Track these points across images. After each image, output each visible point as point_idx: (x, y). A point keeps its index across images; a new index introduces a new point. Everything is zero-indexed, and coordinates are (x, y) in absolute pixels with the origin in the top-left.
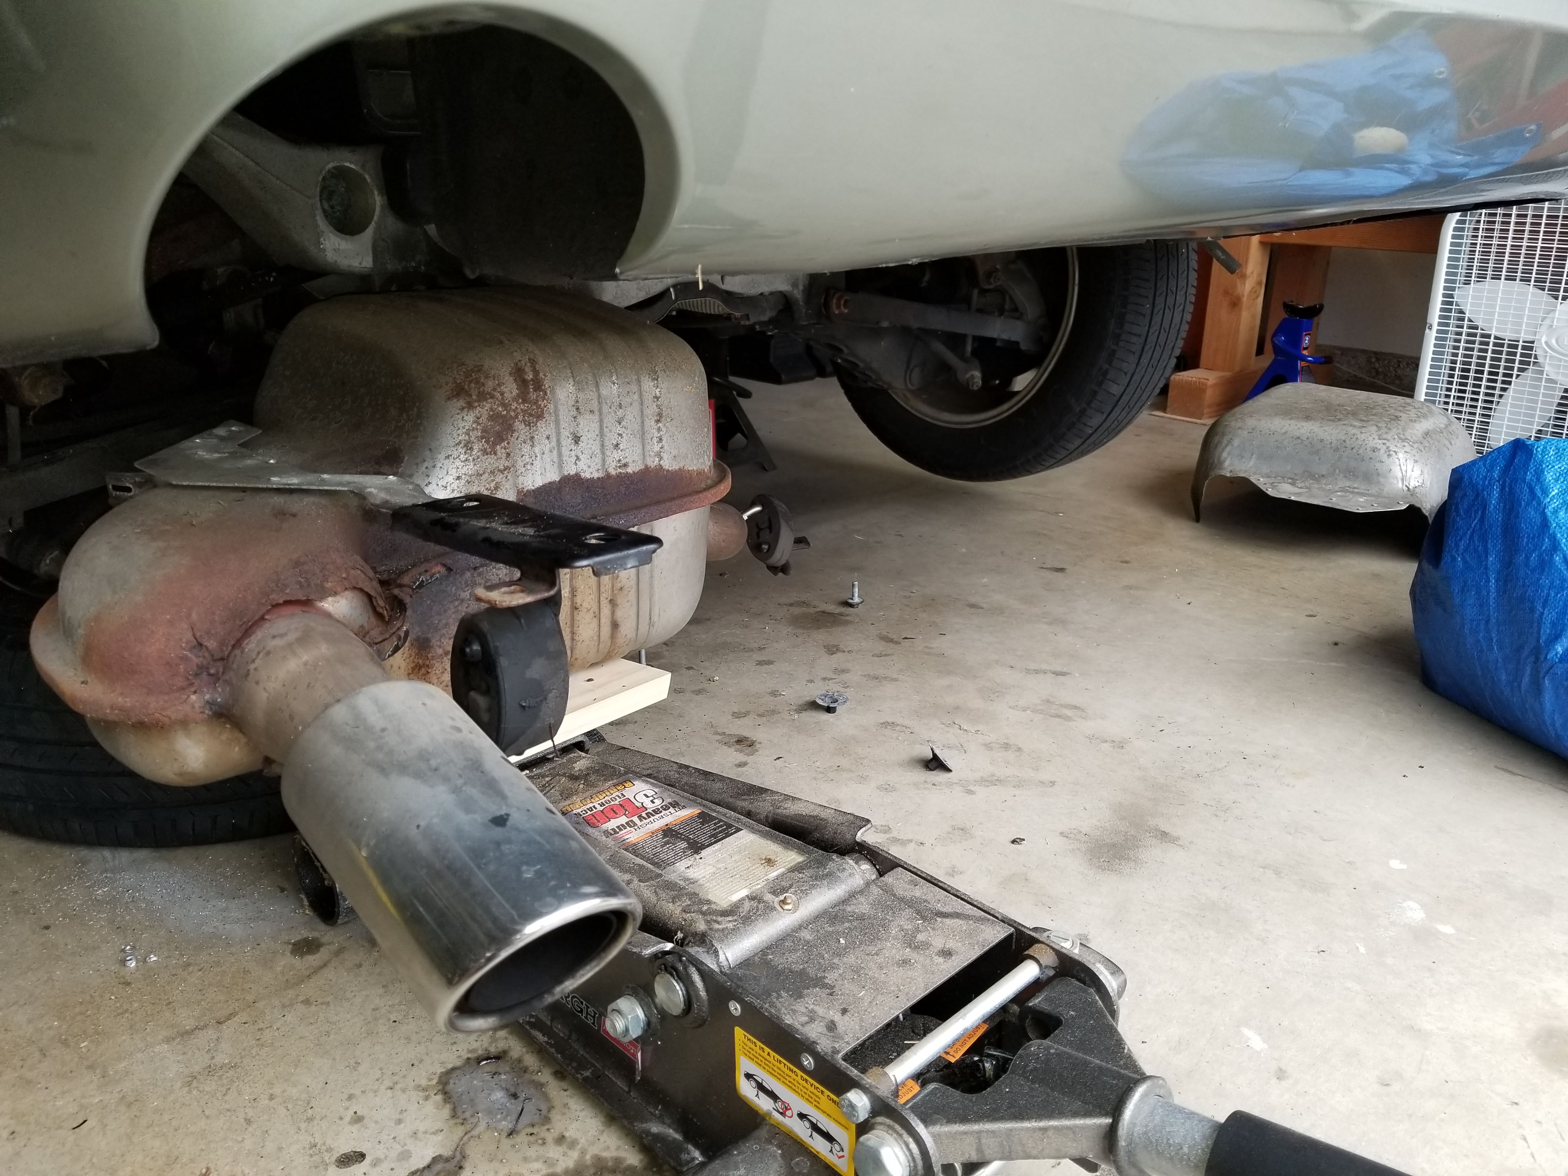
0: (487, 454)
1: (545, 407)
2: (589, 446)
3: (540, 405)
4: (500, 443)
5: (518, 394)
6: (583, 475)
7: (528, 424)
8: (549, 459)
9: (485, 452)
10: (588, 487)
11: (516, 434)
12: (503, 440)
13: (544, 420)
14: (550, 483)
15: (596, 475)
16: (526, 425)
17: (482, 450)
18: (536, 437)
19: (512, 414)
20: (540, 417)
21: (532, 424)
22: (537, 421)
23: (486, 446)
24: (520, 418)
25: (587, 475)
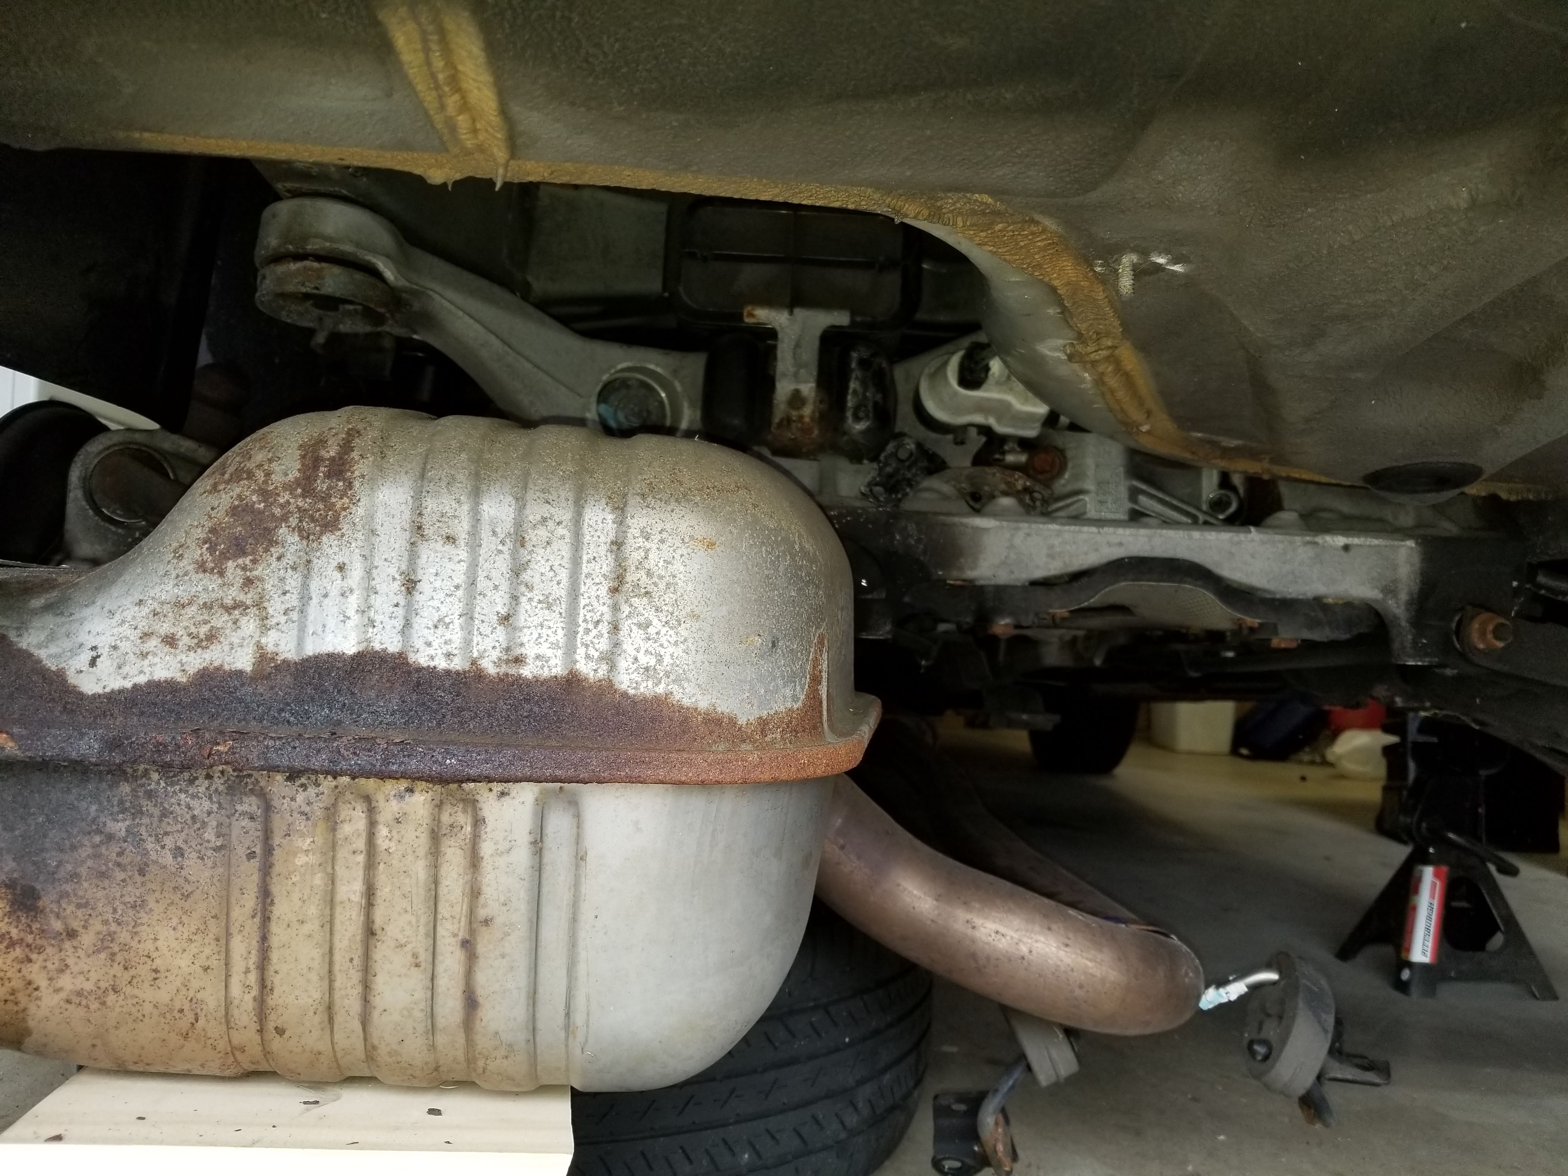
0: (205, 571)
1: (345, 509)
2: (436, 603)
3: (334, 505)
4: (235, 557)
5: (297, 479)
6: (412, 658)
7: (305, 536)
8: (335, 609)
9: (202, 567)
10: (418, 684)
11: (275, 551)
12: (244, 554)
13: (338, 533)
14: (329, 655)
15: (442, 664)
16: (302, 538)
17: (197, 562)
18: (316, 561)
19: (277, 511)
20: (331, 525)
21: (311, 537)
22: (322, 533)
23: (207, 556)
24: (293, 521)
25: (421, 658)
